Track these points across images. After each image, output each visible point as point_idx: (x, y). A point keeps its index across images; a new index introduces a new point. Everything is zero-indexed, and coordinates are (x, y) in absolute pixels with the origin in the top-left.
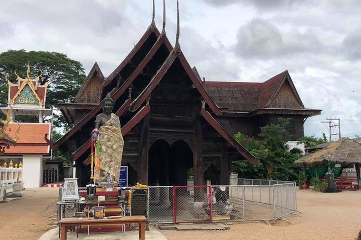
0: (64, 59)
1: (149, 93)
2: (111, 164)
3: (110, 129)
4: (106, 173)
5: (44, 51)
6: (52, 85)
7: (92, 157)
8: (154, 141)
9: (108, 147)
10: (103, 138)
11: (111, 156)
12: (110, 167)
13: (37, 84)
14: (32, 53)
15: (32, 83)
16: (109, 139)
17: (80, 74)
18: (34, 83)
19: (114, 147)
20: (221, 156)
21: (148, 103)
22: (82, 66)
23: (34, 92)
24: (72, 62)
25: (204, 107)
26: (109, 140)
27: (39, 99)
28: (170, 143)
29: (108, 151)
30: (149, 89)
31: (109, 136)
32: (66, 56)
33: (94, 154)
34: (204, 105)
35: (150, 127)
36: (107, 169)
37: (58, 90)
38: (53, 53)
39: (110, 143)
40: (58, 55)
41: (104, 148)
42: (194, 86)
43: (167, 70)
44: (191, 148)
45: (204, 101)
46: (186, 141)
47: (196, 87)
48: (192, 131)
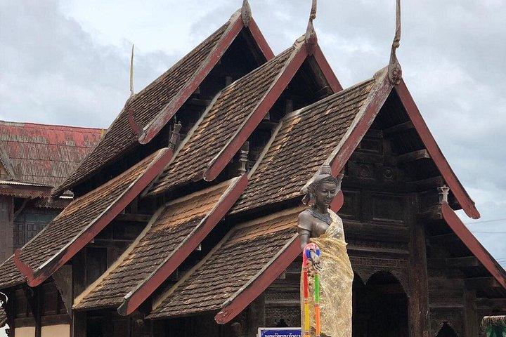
3: (334, 244)
16: (333, 266)
26: (333, 269)
28: (364, 276)
30: (341, 156)
31: (333, 259)
39: (335, 276)
42: (426, 153)
43: (375, 116)
44: (406, 289)
45: (445, 187)
46: (394, 272)
47: (430, 156)
48: (408, 253)
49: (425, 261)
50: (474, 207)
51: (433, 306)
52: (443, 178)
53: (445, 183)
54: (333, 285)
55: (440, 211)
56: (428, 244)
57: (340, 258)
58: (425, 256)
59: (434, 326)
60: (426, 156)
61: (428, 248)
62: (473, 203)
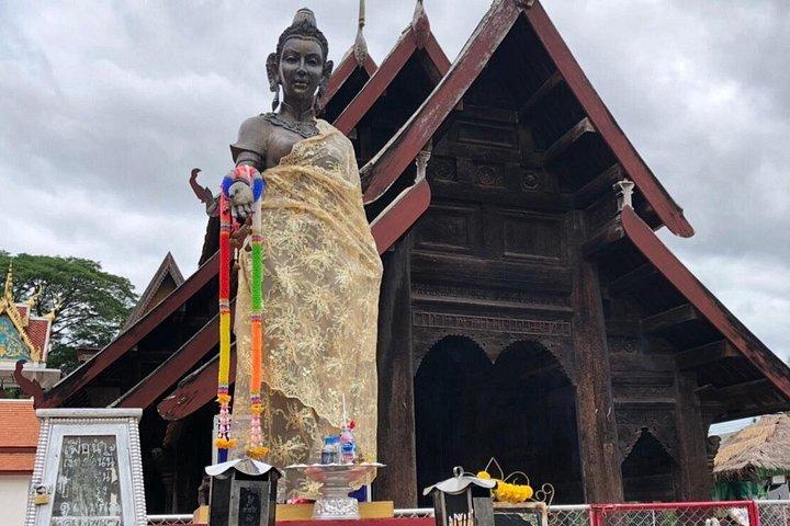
0: (94, 271)
1: (427, 134)
2: (329, 366)
3: (316, 181)
4: (303, 417)
5: (51, 256)
6: (66, 331)
7: (225, 320)
8: (433, 341)
9: (306, 272)
10: (281, 225)
11: (327, 323)
12: (323, 382)
13: (28, 313)
14: (24, 257)
15: (16, 310)
16: (313, 231)
17: (127, 307)
18: (22, 311)
19: (344, 278)
20: (672, 400)
21: (420, 177)
22: (134, 287)
23: (21, 329)
24: (114, 279)
25: (628, 201)
26: (313, 238)
27: (32, 348)
28: (491, 349)
29: (312, 298)
30: (424, 120)
31: (313, 215)
32: (99, 267)
33: (233, 306)
34: (628, 193)
35: (414, 289)
36: (308, 395)
37: (80, 342)
38: (70, 259)
39: (317, 255)
40: (82, 263)
41: (286, 276)
42: (588, 124)
43: (488, 56)
44: (569, 372)
45: (626, 181)
46: (547, 343)
47: (595, 127)
48: (569, 309)
49: (602, 323)
50: (682, 216)
51: (621, 400)
52: (622, 166)
53: (626, 176)
54: (311, 275)
55: (620, 223)
56: (608, 297)
57: (335, 215)
58: (600, 315)
59: (624, 435)
60: (589, 129)
61: (605, 303)
62: (680, 210)
